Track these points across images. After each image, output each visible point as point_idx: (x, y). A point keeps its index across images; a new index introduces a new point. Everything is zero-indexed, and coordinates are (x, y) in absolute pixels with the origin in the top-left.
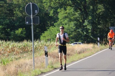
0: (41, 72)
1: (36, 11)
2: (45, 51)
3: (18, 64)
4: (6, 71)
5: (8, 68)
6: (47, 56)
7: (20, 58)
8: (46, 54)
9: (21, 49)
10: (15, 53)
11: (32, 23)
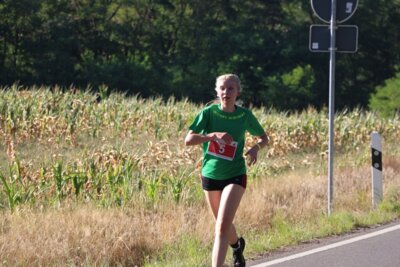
0: (352, 224)
1: (349, 5)
2: (373, 150)
3: (276, 191)
7: (288, 168)
9: (292, 137)
10: (272, 151)
11: (331, 49)
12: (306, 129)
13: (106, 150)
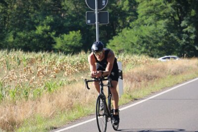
3: (72, 91)
4: (54, 102)
5: (56, 98)
6: (122, 79)
7: (75, 81)
8: (120, 74)
9: (75, 66)
10: (66, 73)
11: (96, 23)
12: (81, 62)
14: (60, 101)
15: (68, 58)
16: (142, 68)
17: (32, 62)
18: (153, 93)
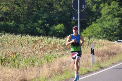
0: (87, 71)
1: (83, 6)
2: (92, 49)
5: (52, 66)
6: (94, 54)
7: (63, 55)
8: (93, 52)
9: (63, 45)
10: (57, 49)
11: (78, 19)
13: (8, 50)
14: (54, 67)
15: (58, 40)
16: (105, 48)
17: (36, 42)
18: (113, 64)
